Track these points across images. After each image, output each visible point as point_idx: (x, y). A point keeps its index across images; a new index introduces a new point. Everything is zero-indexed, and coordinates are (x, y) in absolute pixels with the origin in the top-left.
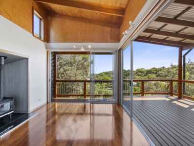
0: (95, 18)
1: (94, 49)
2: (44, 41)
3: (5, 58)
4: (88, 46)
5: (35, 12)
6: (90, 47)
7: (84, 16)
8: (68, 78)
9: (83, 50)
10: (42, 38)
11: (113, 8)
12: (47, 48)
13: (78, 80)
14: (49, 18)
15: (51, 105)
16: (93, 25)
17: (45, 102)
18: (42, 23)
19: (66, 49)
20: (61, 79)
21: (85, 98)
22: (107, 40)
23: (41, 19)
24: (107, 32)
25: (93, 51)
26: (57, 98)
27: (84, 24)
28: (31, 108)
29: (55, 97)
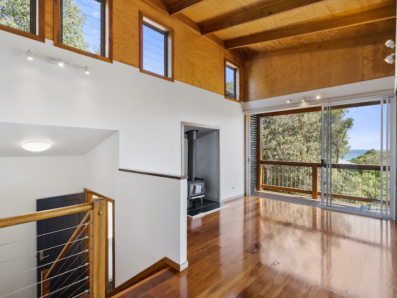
0: (330, 38)
1: (329, 99)
2: (240, 101)
3: (197, 131)
4: (315, 97)
5: (228, 63)
6: (318, 97)
7: (305, 42)
8: (284, 158)
9: (304, 105)
10: (238, 98)
11: (365, 10)
12: (244, 110)
13: (307, 161)
14: (247, 63)
15: (251, 199)
16: (326, 53)
17: (242, 193)
18: (238, 75)
19: (273, 107)
20: (271, 159)
21: (315, 197)
22: (363, 75)
23: (235, 70)
24: (364, 58)
25: (327, 105)
26: (262, 191)
27: (307, 56)
28: (224, 196)
29: (258, 188)
